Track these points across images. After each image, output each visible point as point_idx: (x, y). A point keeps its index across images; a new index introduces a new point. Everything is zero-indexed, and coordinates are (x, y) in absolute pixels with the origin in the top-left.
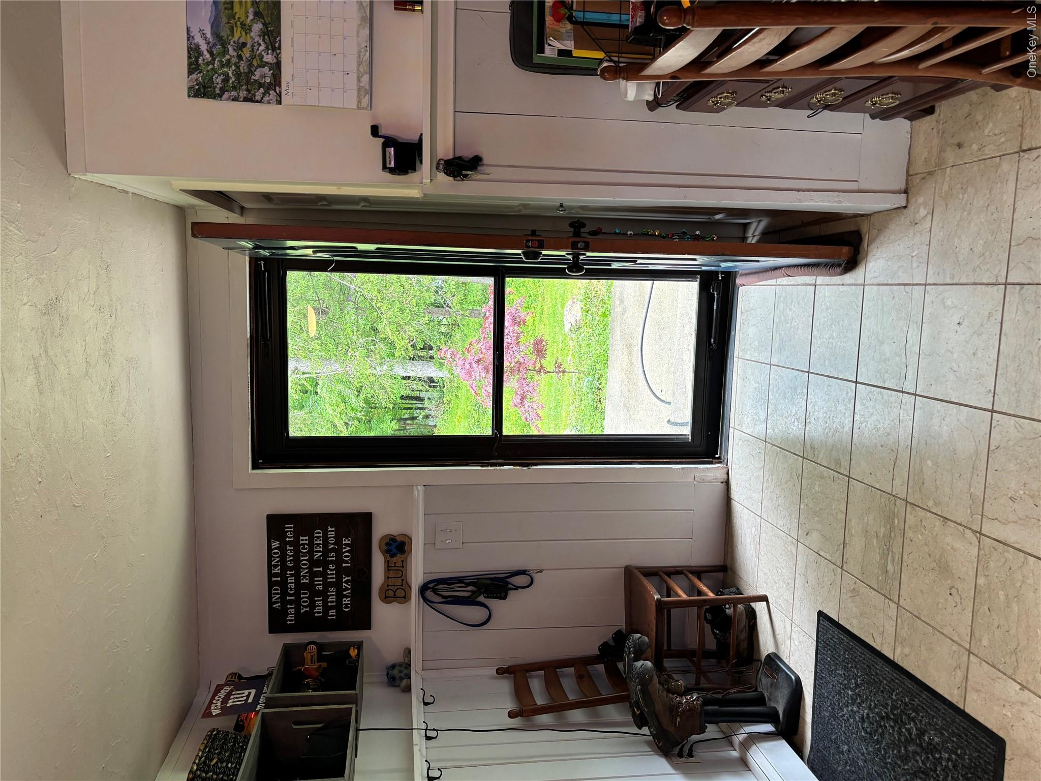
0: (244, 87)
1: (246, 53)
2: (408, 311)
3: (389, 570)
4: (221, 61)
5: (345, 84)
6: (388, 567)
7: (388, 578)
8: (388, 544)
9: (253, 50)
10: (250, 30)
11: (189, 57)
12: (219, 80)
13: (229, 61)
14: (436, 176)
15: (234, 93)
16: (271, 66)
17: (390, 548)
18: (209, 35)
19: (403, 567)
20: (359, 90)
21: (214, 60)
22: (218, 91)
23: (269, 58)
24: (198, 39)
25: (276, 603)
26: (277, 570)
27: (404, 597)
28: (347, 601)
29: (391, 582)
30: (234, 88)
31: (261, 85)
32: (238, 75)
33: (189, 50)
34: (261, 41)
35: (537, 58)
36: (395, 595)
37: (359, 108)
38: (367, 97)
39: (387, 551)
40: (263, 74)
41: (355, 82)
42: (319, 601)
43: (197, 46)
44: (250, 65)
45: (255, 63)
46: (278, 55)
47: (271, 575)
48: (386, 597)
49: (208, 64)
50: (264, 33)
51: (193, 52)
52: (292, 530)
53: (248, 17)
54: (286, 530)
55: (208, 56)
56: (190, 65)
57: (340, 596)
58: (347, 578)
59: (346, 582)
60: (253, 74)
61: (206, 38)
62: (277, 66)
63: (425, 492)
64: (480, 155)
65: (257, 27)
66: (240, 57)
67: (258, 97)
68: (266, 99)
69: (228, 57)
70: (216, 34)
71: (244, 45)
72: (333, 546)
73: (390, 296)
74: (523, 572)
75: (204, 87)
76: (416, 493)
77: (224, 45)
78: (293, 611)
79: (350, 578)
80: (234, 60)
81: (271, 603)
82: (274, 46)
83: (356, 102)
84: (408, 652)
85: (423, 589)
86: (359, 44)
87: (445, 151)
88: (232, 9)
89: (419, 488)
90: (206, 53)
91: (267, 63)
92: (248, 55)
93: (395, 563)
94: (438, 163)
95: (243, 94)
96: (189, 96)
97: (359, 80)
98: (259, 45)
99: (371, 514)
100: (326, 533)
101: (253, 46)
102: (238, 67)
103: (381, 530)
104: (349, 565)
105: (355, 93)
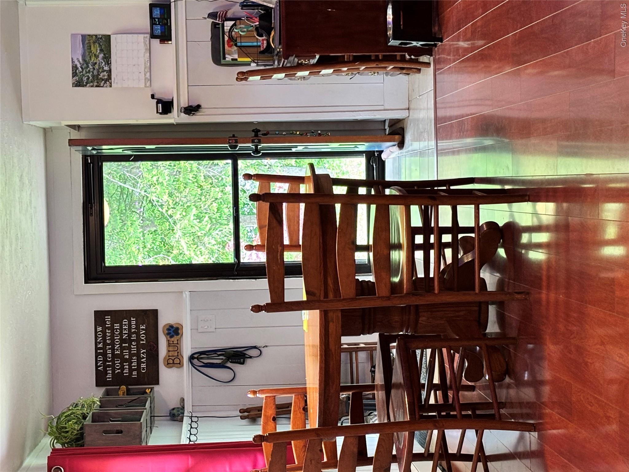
0: (96, 81)
1: (97, 67)
2: (207, 219)
3: (169, 346)
4: (86, 71)
5: (139, 77)
6: (169, 344)
7: (169, 351)
8: (168, 329)
9: (99, 65)
10: (98, 57)
11: (73, 70)
12: (85, 79)
13: (89, 71)
14: (180, 115)
15: (92, 84)
16: (107, 71)
17: (170, 332)
18: (81, 60)
19: (178, 344)
20: (145, 79)
21: (83, 70)
22: (85, 84)
23: (106, 68)
24: (77, 62)
25: (100, 366)
26: (100, 346)
27: (180, 364)
28: (143, 366)
29: (170, 354)
30: (92, 82)
31: (103, 80)
32: (93, 76)
33: (73, 67)
34: (103, 61)
35: (223, 62)
36: (173, 362)
37: (145, 87)
38: (149, 82)
39: (168, 334)
40: (104, 75)
41: (144, 76)
42: (127, 365)
43: (76, 65)
44: (98, 72)
45: (100, 71)
46: (110, 66)
47: (97, 349)
48: (168, 364)
49: (80, 72)
50: (104, 58)
51: (75, 68)
52: (110, 320)
53: (97, 52)
54: (106, 320)
55: (80, 69)
56: (73, 73)
57: (139, 363)
58: (143, 351)
59: (143, 353)
60: (99, 75)
61: (79, 62)
62: (110, 71)
63: (190, 296)
64: (200, 104)
65: (101, 55)
66: (94, 69)
67: (102, 85)
68: (105, 85)
69: (89, 69)
70: (84, 60)
71: (96, 63)
72: (134, 330)
73: (185, 200)
74: (255, 347)
75: (79, 82)
76: (184, 296)
77: (87, 64)
78: (110, 372)
79: (145, 351)
80: (92, 70)
81: (97, 367)
82: (108, 63)
83: (144, 85)
84: (183, 400)
85: (192, 358)
86: (145, 60)
87: (184, 103)
88: (91, 49)
89: (186, 292)
90: (79, 68)
91: (105, 70)
92: (97, 68)
93: (173, 341)
94: (181, 110)
95: (95, 84)
96: (73, 87)
97: (145, 75)
98: (102, 63)
99: (157, 310)
100: (130, 321)
101: (99, 63)
102: (93, 73)
103: (163, 321)
104: (145, 342)
105: (143, 81)
